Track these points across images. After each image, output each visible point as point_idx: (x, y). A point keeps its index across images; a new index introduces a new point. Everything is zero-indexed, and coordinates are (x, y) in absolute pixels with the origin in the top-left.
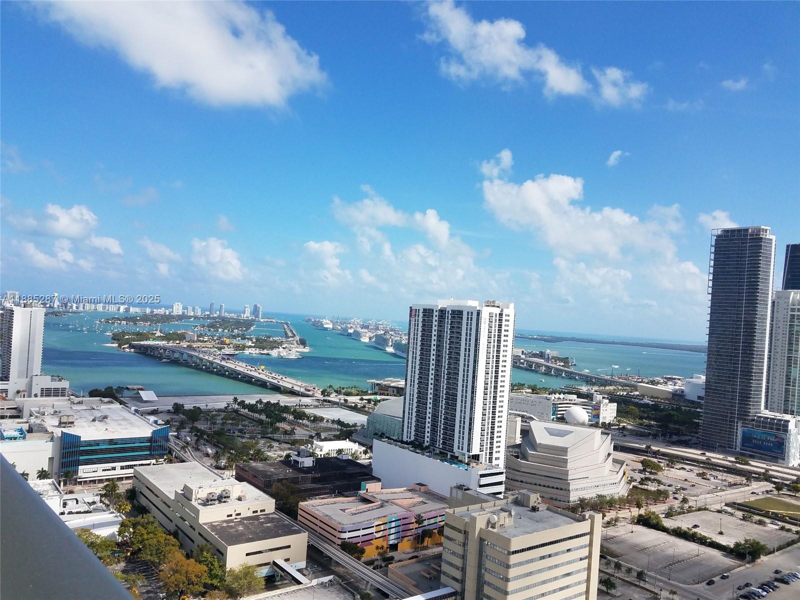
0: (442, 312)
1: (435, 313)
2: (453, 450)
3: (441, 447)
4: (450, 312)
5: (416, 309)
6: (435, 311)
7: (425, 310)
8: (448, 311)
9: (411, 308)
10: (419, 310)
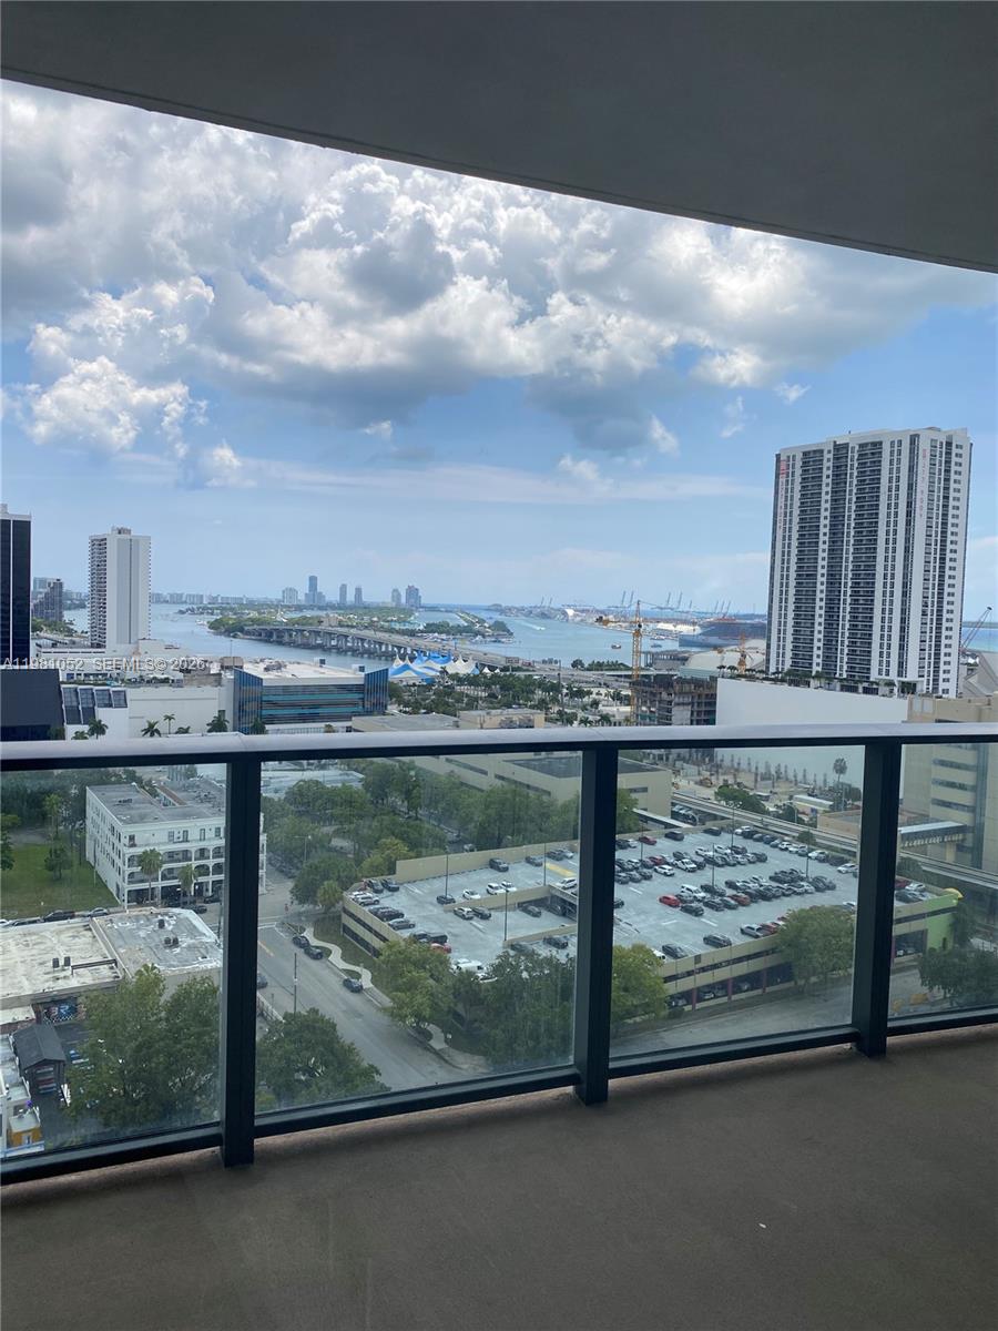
0: (840, 450)
1: (826, 456)
2: (868, 677)
3: (845, 676)
4: (857, 448)
5: (789, 457)
6: (825, 452)
7: (805, 454)
8: (853, 448)
9: (778, 456)
10: (794, 456)
